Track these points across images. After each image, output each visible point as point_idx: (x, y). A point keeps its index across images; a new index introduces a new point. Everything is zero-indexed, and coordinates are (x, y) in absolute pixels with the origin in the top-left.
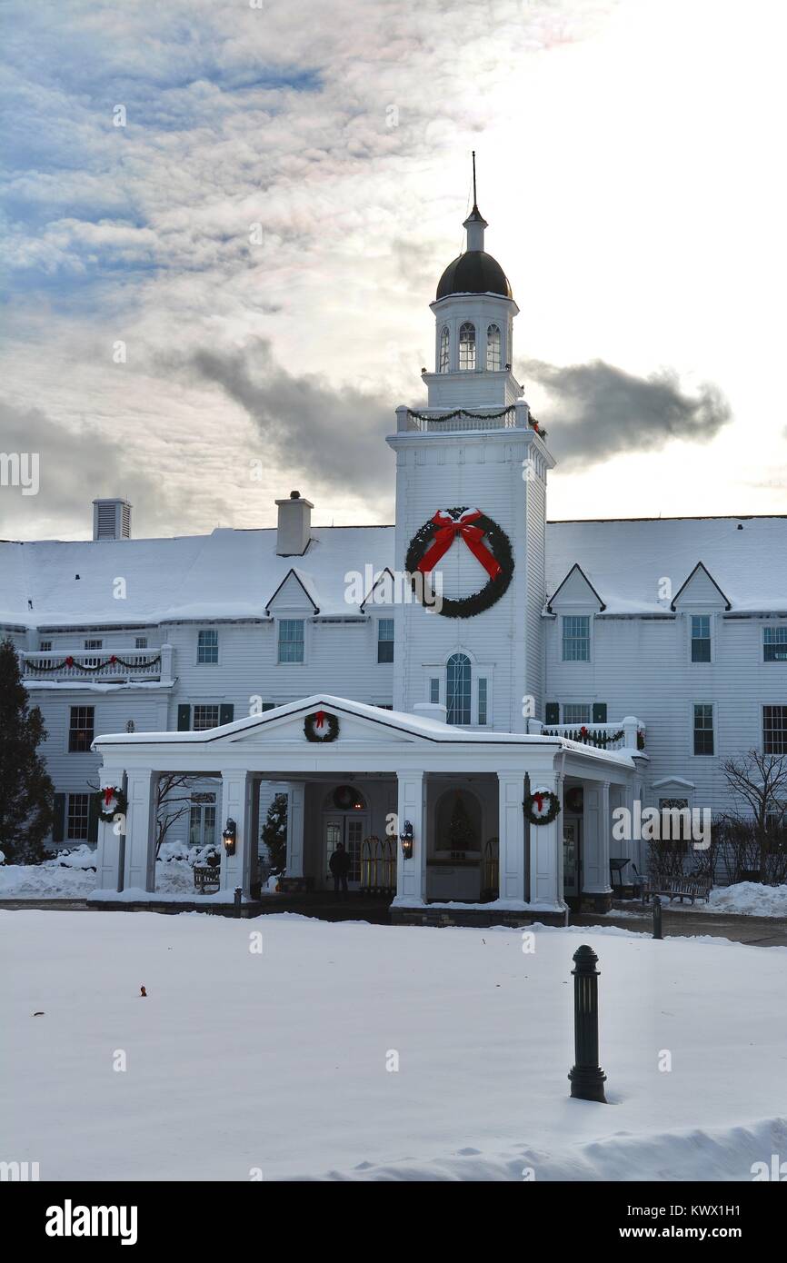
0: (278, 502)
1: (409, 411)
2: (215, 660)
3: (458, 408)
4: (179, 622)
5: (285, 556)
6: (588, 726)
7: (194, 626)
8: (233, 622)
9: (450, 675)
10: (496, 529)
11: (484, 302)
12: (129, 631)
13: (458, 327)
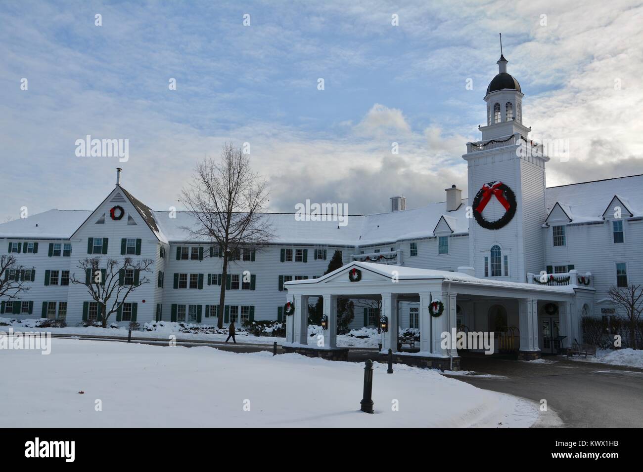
0: (446, 190)
1: (472, 144)
2: (416, 254)
3: (491, 140)
4: (403, 240)
5: (449, 211)
6: (554, 275)
7: (408, 242)
8: (421, 239)
9: (492, 255)
10: (509, 190)
11: (503, 93)
12: (388, 245)
13: (493, 106)
